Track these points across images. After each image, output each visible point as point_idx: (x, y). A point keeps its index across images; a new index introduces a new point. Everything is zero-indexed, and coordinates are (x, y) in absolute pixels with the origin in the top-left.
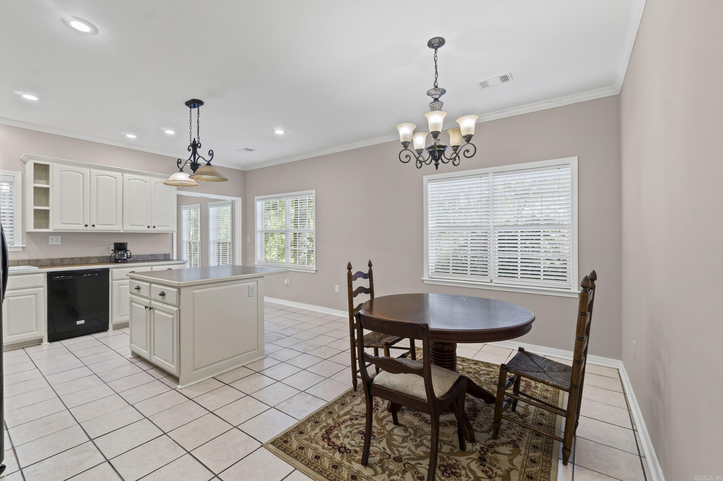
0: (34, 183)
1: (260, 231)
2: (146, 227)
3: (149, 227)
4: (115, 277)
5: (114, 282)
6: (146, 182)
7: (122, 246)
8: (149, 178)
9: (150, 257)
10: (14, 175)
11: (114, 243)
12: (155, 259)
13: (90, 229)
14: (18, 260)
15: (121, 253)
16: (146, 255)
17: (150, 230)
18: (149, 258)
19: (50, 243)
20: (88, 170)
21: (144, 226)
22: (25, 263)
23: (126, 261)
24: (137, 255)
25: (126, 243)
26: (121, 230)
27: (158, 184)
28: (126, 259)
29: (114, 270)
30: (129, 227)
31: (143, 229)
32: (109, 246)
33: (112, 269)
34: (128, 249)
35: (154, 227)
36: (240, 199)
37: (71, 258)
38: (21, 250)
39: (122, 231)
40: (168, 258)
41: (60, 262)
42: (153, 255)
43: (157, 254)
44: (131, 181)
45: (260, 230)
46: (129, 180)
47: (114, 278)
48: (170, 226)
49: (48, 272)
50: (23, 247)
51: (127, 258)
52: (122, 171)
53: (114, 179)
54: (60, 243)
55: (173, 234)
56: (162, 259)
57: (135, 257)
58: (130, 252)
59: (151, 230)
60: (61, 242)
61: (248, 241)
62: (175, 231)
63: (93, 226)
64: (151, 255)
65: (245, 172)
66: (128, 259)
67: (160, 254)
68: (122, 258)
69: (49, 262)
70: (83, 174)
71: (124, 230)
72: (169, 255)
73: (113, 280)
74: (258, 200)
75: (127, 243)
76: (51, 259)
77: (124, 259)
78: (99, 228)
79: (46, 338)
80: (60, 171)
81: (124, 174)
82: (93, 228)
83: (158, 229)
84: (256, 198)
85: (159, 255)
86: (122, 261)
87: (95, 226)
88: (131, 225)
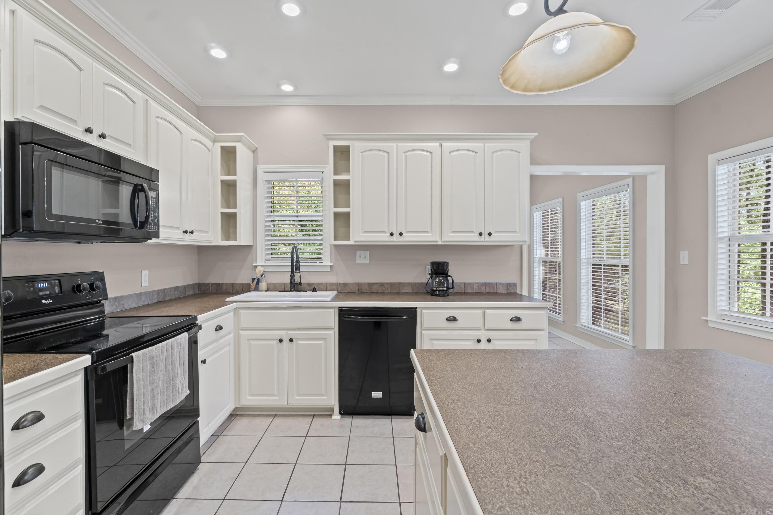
0: (334, 175)
1: (727, 239)
2: (477, 235)
3: (481, 234)
4: (425, 325)
5: (423, 332)
6: (477, 153)
7: (441, 268)
8: (482, 144)
9: (484, 288)
10: (322, 170)
11: (431, 263)
12: (492, 291)
13: (396, 240)
14: (327, 283)
15: (439, 279)
16: (478, 283)
17: (483, 239)
18: (482, 290)
19: (358, 261)
20: (395, 145)
21: (473, 232)
22: (333, 287)
23: (446, 295)
24: (464, 283)
25: (446, 264)
26: (438, 240)
27: (495, 154)
28: (446, 290)
29: (424, 311)
30: (450, 235)
31: (472, 239)
32: (426, 267)
33: (421, 309)
34: (449, 274)
35: (490, 234)
36: (662, 169)
37: (380, 283)
38: (329, 269)
39: (440, 243)
40: (512, 291)
41: (368, 289)
42: (489, 283)
43: (495, 283)
44: (453, 154)
45: (726, 235)
46: (450, 152)
47: (424, 327)
48: (517, 231)
49: (339, 307)
50: (331, 266)
51: (448, 288)
52: (440, 139)
53: (428, 154)
54: (368, 262)
55: (521, 246)
56: (503, 292)
57: (462, 286)
58: (452, 279)
59: (485, 240)
60: (370, 260)
61: (682, 262)
62: (527, 240)
63: (401, 234)
64: (486, 284)
65: (675, 106)
66: (450, 291)
67: (500, 284)
68: (441, 289)
69: (356, 288)
70: (388, 153)
71: (442, 241)
72: (515, 285)
73: (422, 329)
74: (720, 161)
75: (448, 263)
76: (359, 283)
77: (443, 290)
78: (409, 238)
79: (336, 409)
80: (361, 153)
81: (444, 144)
82: (401, 238)
83: (497, 238)
84: (712, 158)
85: (498, 284)
86: (441, 293)
87: (403, 234)
88: (453, 232)
